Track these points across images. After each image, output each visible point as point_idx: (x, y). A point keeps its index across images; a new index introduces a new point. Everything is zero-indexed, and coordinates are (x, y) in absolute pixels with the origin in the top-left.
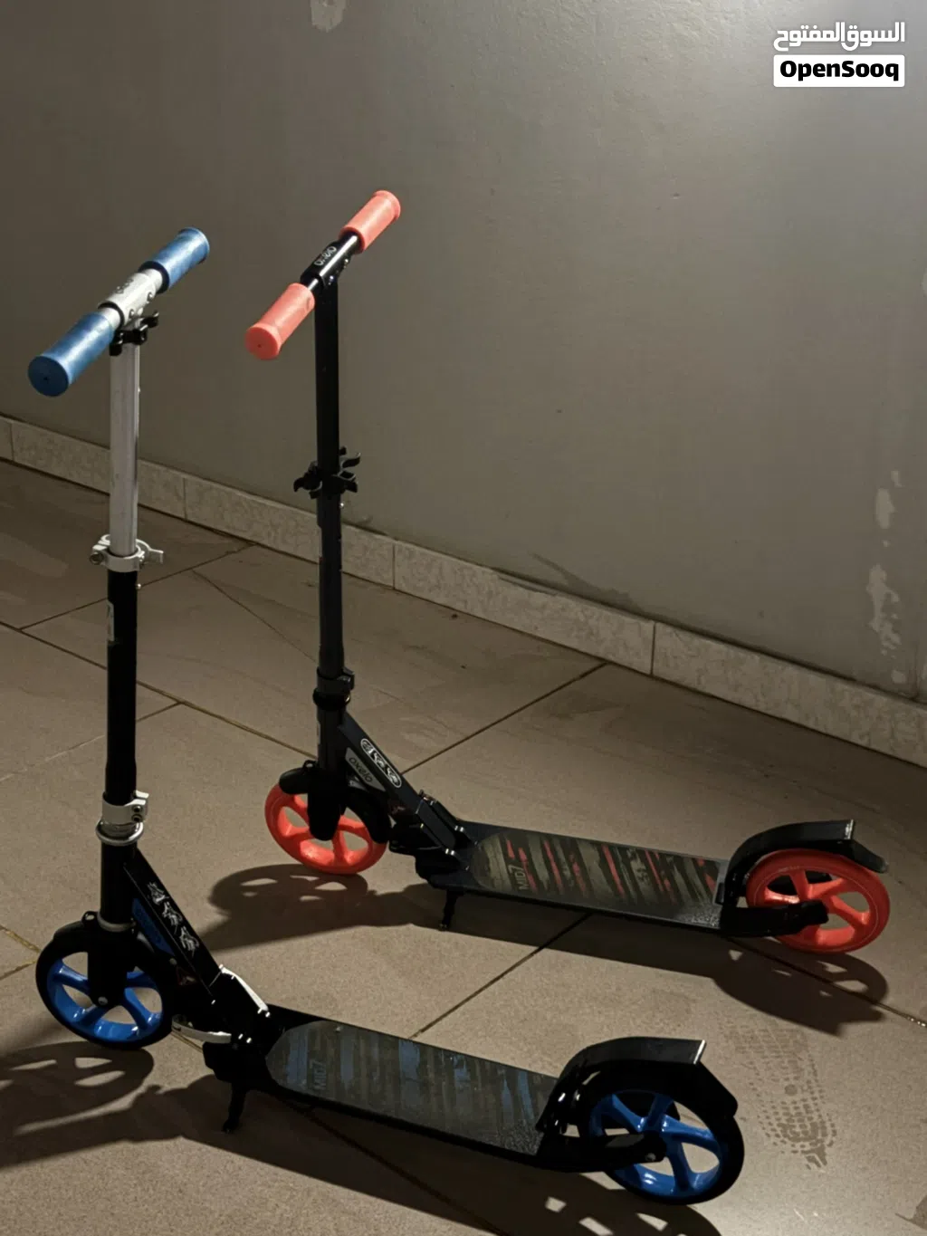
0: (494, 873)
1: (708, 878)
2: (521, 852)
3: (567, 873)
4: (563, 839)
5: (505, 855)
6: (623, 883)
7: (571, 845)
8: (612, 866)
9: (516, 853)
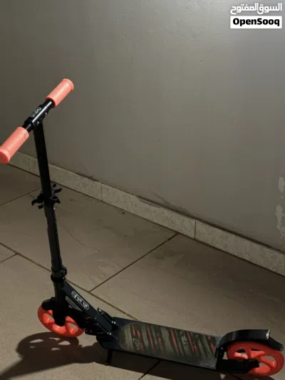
0: (127, 342)
1: (212, 346)
2: (138, 332)
3: (156, 342)
4: (155, 326)
5: (132, 333)
6: (178, 347)
7: (158, 328)
8: (174, 340)
9: (136, 334)
